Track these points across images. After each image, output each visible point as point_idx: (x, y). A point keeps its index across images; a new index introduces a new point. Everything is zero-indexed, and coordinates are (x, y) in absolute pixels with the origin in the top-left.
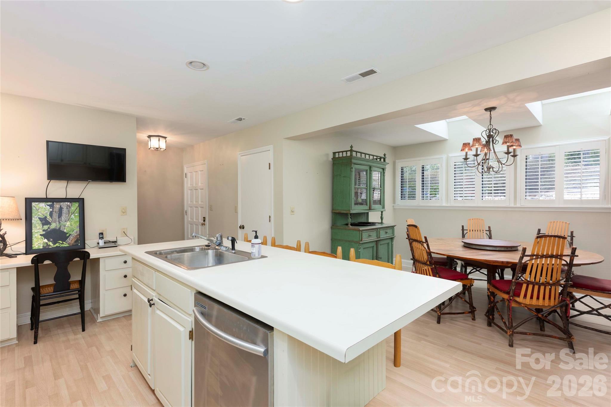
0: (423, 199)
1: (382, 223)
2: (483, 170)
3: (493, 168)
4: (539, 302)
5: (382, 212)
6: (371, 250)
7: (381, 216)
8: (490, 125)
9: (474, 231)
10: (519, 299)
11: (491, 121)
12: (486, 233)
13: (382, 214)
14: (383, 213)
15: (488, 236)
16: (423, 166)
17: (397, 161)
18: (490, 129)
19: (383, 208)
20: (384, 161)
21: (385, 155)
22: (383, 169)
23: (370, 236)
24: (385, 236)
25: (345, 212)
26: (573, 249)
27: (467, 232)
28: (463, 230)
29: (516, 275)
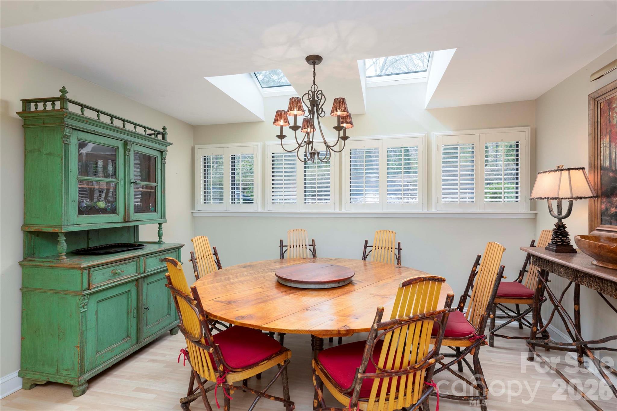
0: (235, 203)
1: (160, 242)
2: (306, 157)
3: (318, 153)
4: (397, 405)
5: (160, 224)
6: (124, 298)
7: (159, 231)
8: (314, 85)
9: (295, 246)
10: (366, 405)
11: (315, 78)
12: (309, 249)
13: (160, 228)
14: (163, 226)
15: (312, 252)
16: (233, 156)
17: (197, 147)
18: (314, 92)
19: (161, 218)
20: (163, 138)
21: (164, 129)
22: (161, 152)
23: (116, 274)
24: (161, 266)
25: (50, 230)
26: (450, 298)
27: (287, 250)
28: (282, 246)
29: (364, 364)
